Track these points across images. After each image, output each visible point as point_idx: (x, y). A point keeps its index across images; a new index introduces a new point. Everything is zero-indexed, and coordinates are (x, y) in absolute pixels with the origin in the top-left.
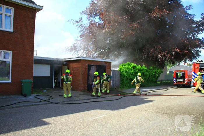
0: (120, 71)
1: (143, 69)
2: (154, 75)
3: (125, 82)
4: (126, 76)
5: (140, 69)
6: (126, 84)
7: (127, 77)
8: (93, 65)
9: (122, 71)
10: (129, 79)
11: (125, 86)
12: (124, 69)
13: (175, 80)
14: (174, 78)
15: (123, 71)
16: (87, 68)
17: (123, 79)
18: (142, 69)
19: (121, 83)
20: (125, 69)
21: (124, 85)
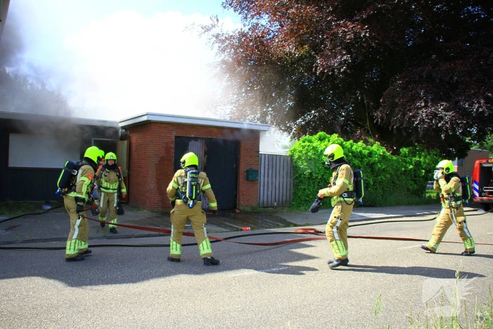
0: (292, 156)
1: (370, 154)
2: (413, 173)
3: (305, 189)
4: (309, 171)
5: (361, 152)
6: (308, 196)
7: (311, 174)
8: (196, 139)
9: (296, 157)
10: (319, 182)
11: (306, 200)
12: (304, 152)
13: (477, 187)
14: (475, 182)
15: (300, 158)
16: (173, 146)
17: (301, 182)
18: (366, 152)
19: (295, 194)
20: (308, 151)
21: (303, 198)
